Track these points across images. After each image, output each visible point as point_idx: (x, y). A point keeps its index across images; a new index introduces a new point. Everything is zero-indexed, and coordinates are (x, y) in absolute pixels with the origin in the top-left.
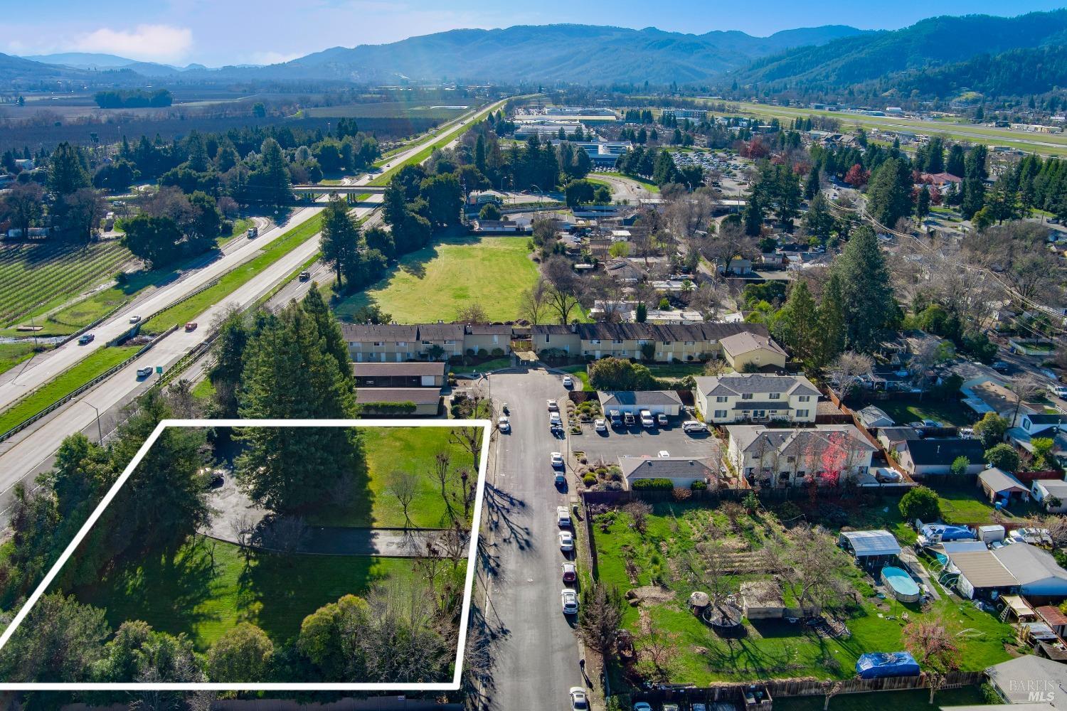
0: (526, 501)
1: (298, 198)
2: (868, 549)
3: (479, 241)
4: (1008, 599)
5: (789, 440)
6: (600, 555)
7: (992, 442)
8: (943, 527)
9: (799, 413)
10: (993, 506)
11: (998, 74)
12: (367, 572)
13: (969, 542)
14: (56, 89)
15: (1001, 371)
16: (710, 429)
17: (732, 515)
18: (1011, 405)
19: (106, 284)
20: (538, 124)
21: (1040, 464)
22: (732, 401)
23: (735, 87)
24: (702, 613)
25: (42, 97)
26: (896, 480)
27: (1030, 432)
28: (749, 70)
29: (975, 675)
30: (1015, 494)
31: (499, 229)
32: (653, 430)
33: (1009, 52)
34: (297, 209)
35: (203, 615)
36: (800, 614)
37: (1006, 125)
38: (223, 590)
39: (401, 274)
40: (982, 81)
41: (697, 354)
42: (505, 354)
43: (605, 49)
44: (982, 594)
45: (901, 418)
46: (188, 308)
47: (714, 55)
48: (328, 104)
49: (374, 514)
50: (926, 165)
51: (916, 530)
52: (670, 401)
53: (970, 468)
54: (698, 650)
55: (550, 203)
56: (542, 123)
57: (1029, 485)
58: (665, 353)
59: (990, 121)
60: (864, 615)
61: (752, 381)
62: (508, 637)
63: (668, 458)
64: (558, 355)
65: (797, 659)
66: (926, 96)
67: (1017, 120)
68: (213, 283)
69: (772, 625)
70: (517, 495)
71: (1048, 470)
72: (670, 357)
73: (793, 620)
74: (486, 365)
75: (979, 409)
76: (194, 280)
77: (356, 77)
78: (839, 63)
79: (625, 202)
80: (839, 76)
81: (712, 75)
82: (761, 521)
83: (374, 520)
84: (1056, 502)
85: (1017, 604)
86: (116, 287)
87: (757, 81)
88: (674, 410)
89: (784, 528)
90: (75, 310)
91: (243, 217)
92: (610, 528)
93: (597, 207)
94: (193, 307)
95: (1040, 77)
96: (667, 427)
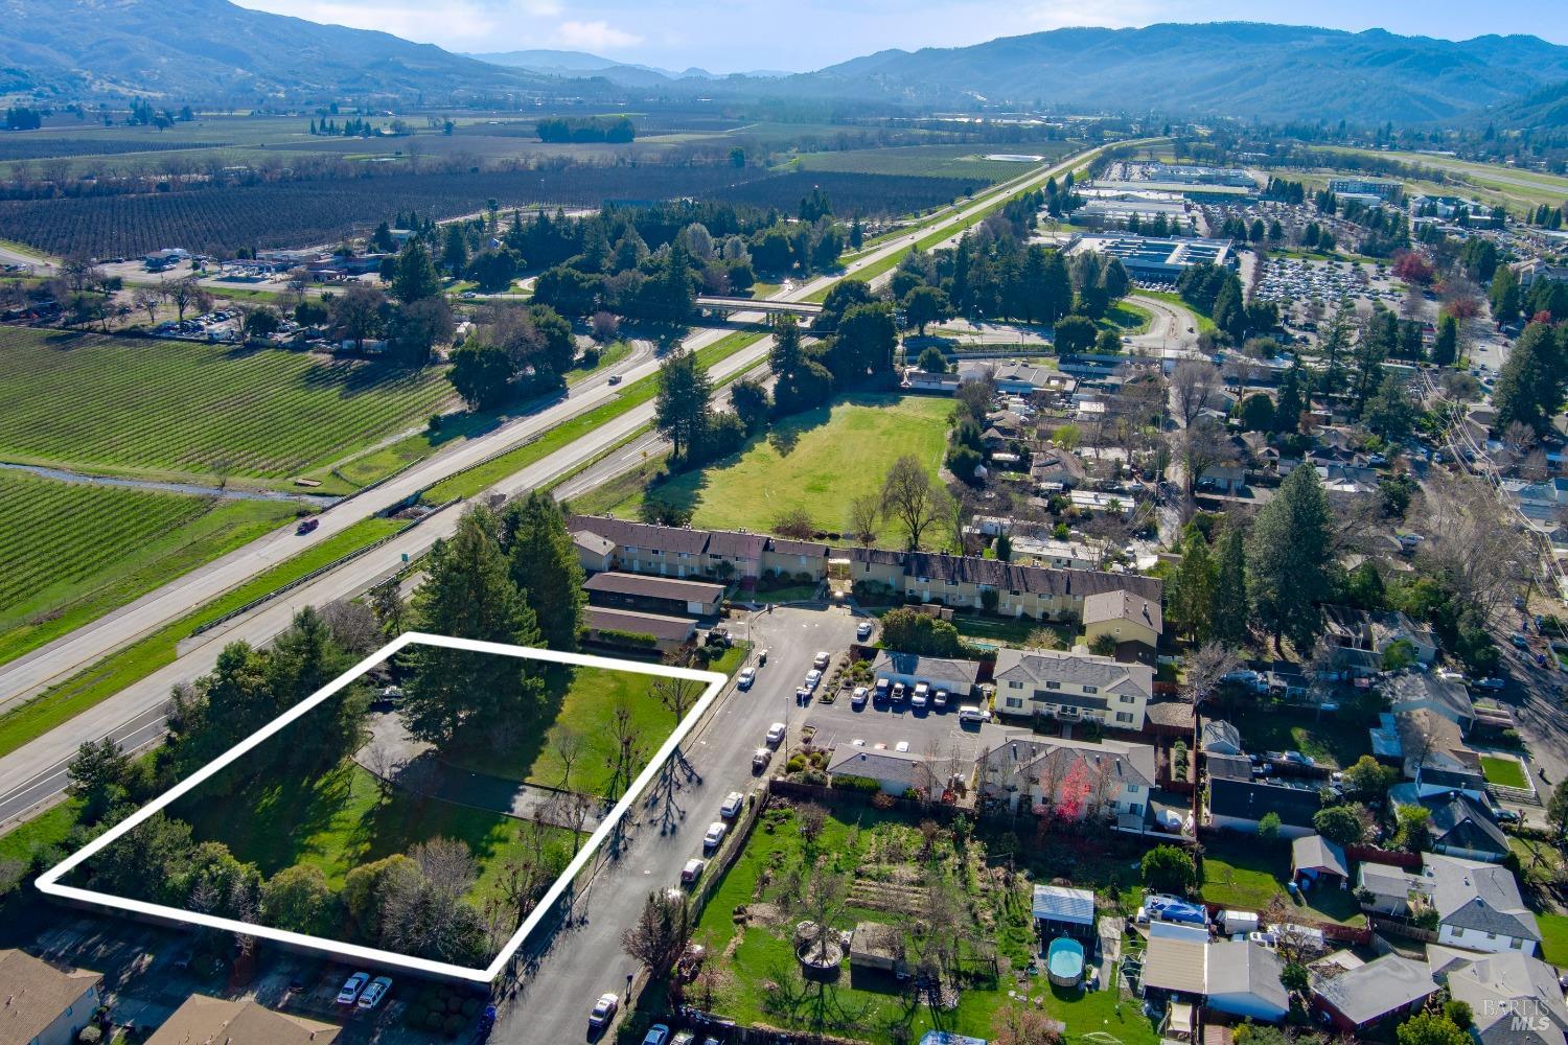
0: (706, 781)
1: (706, 313)
2: (1051, 911)
4: (1175, 1008)
5: (1041, 755)
6: (743, 858)
9: (1120, 716)
10: (1287, 886)
12: (487, 831)
13: (1190, 926)
14: (500, 106)
18: (1426, 749)
19: (418, 427)
20: (1116, 198)
22: (1031, 688)
23: (1490, 134)
24: (802, 947)
25: (478, 120)
27: (1421, 793)
28: (1526, 106)
31: (934, 385)
32: (920, 712)
34: (698, 330)
35: (312, 847)
36: (916, 971)
38: (342, 824)
39: (764, 447)
41: (1057, 611)
42: (814, 580)
43: (1291, 64)
46: (487, 473)
47: (1475, 77)
48: (843, 145)
49: (534, 767)
52: (962, 677)
53: (1282, 828)
54: (767, 985)
55: (1036, 345)
57: (1352, 868)
58: (1014, 606)
60: (994, 988)
61: (1065, 667)
62: (582, 928)
64: (874, 590)
65: (870, 1020)
68: (534, 439)
69: (871, 976)
70: (700, 771)
72: (1019, 610)
73: (901, 975)
74: (778, 593)
76: (517, 431)
77: (910, 97)
79: (1145, 351)
81: (1464, 110)
82: (962, 852)
83: (530, 774)
85: (1181, 1015)
86: (425, 434)
87: (1535, 125)
88: (964, 688)
89: (983, 864)
90: (366, 463)
91: (623, 341)
92: (778, 828)
93: (1101, 358)
94: (492, 472)
96: (941, 710)
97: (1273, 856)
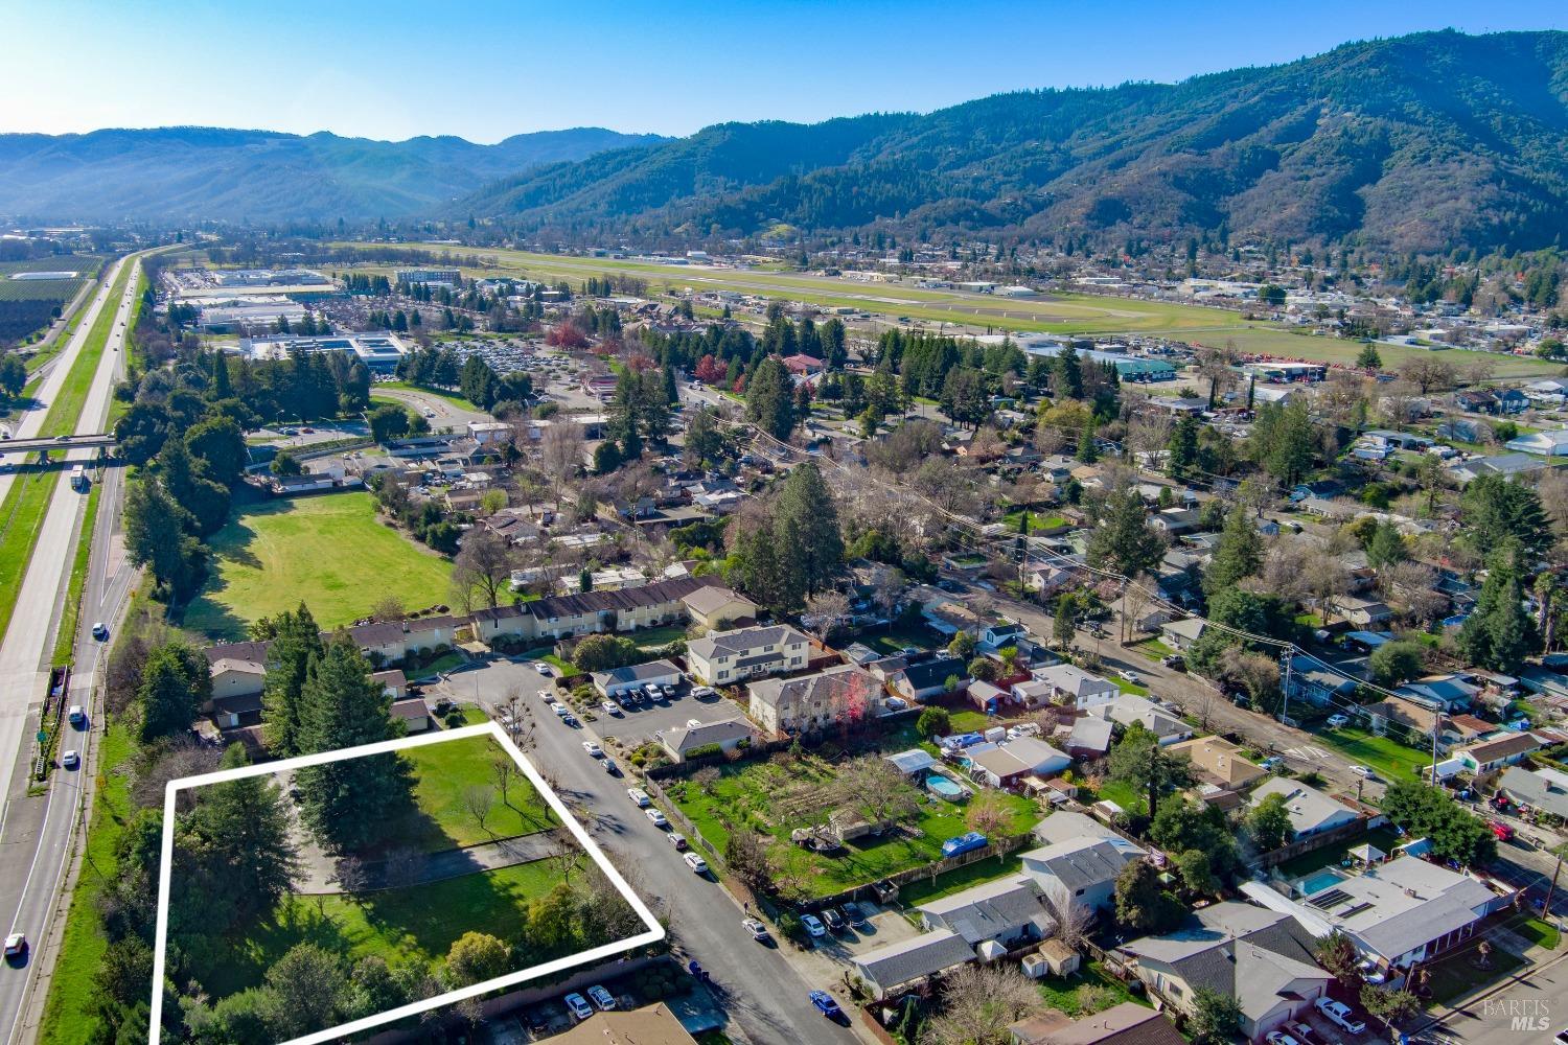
0: (591, 793)
2: (910, 766)
3: (291, 507)
4: (1026, 781)
5: (810, 688)
7: (969, 657)
8: (960, 737)
9: (794, 661)
10: (986, 713)
11: (810, 201)
12: (492, 886)
13: (983, 744)
15: (946, 589)
16: (718, 692)
17: (784, 764)
18: (972, 622)
20: (228, 305)
21: (1011, 671)
22: (733, 659)
24: (808, 845)
26: (903, 707)
27: (995, 644)
28: (485, 197)
29: (1024, 837)
30: (1000, 700)
31: (309, 487)
32: (665, 702)
33: (819, 172)
36: (882, 828)
37: (837, 273)
39: (229, 566)
40: (792, 210)
41: (660, 617)
42: (451, 649)
43: (259, 166)
44: (1006, 781)
45: (884, 651)
47: (428, 173)
50: (779, 345)
51: (938, 746)
52: (670, 671)
53: (960, 684)
54: (820, 872)
55: (348, 440)
56: (235, 304)
57: (1009, 690)
58: (628, 621)
59: (816, 269)
60: (927, 817)
61: (736, 638)
63: (701, 726)
64: (513, 640)
65: (895, 859)
66: (729, 232)
67: (849, 267)
69: (865, 840)
71: (1019, 675)
72: (632, 624)
73: (878, 833)
74: (436, 664)
75: (947, 629)
78: (608, 186)
79: (450, 430)
80: (610, 204)
81: (429, 204)
82: (810, 764)
84: (1033, 700)
85: (1034, 782)
87: (500, 214)
88: (674, 679)
89: (831, 766)
92: (685, 799)
93: (416, 442)
95: (858, 203)
96: (676, 697)
97: (964, 701)
